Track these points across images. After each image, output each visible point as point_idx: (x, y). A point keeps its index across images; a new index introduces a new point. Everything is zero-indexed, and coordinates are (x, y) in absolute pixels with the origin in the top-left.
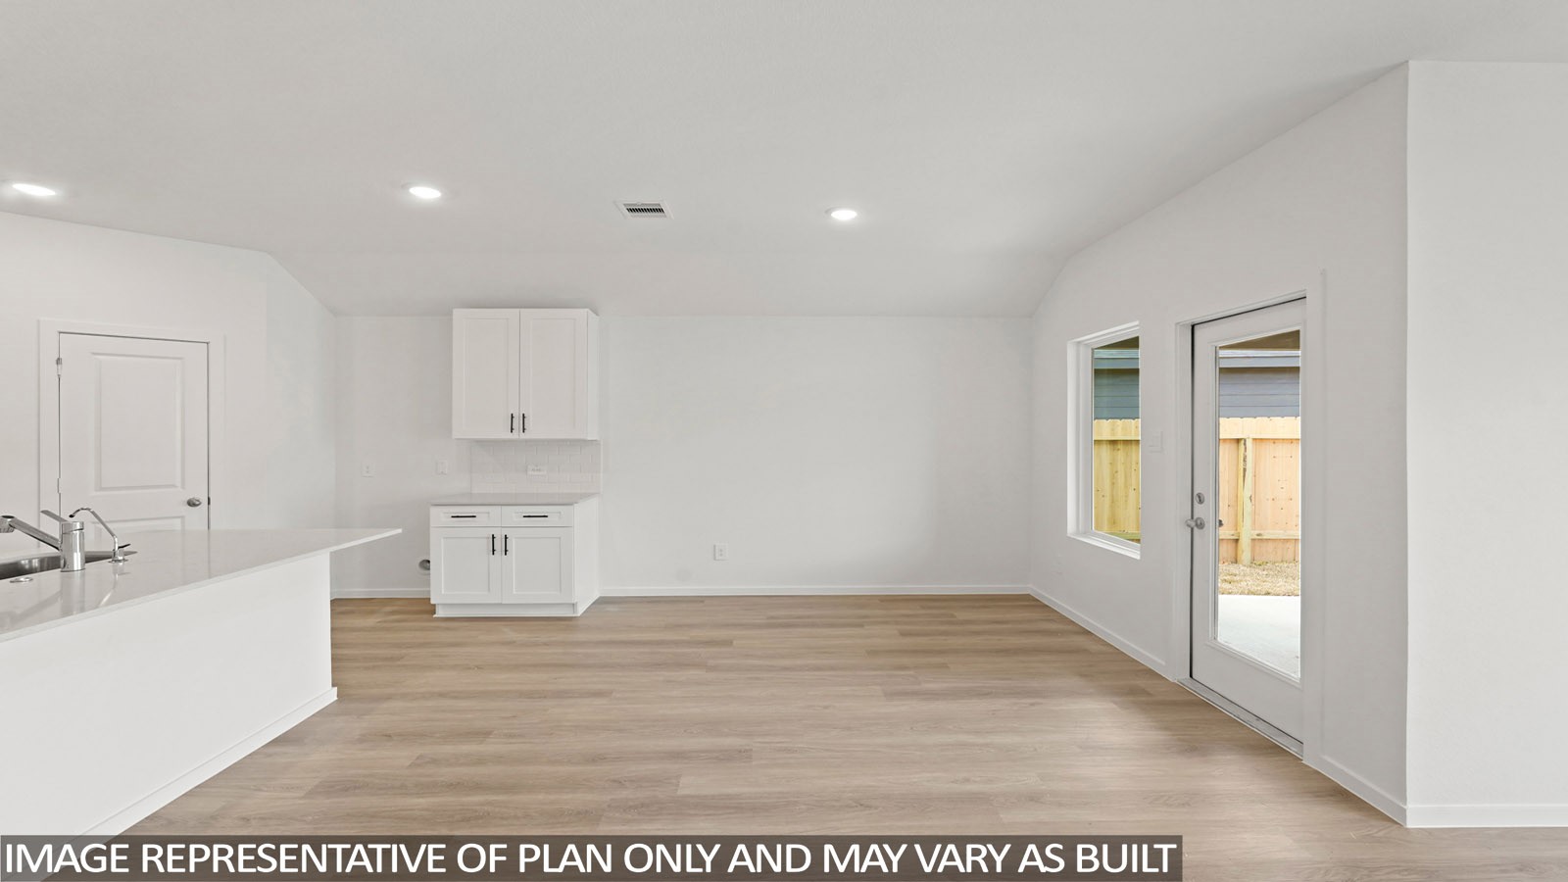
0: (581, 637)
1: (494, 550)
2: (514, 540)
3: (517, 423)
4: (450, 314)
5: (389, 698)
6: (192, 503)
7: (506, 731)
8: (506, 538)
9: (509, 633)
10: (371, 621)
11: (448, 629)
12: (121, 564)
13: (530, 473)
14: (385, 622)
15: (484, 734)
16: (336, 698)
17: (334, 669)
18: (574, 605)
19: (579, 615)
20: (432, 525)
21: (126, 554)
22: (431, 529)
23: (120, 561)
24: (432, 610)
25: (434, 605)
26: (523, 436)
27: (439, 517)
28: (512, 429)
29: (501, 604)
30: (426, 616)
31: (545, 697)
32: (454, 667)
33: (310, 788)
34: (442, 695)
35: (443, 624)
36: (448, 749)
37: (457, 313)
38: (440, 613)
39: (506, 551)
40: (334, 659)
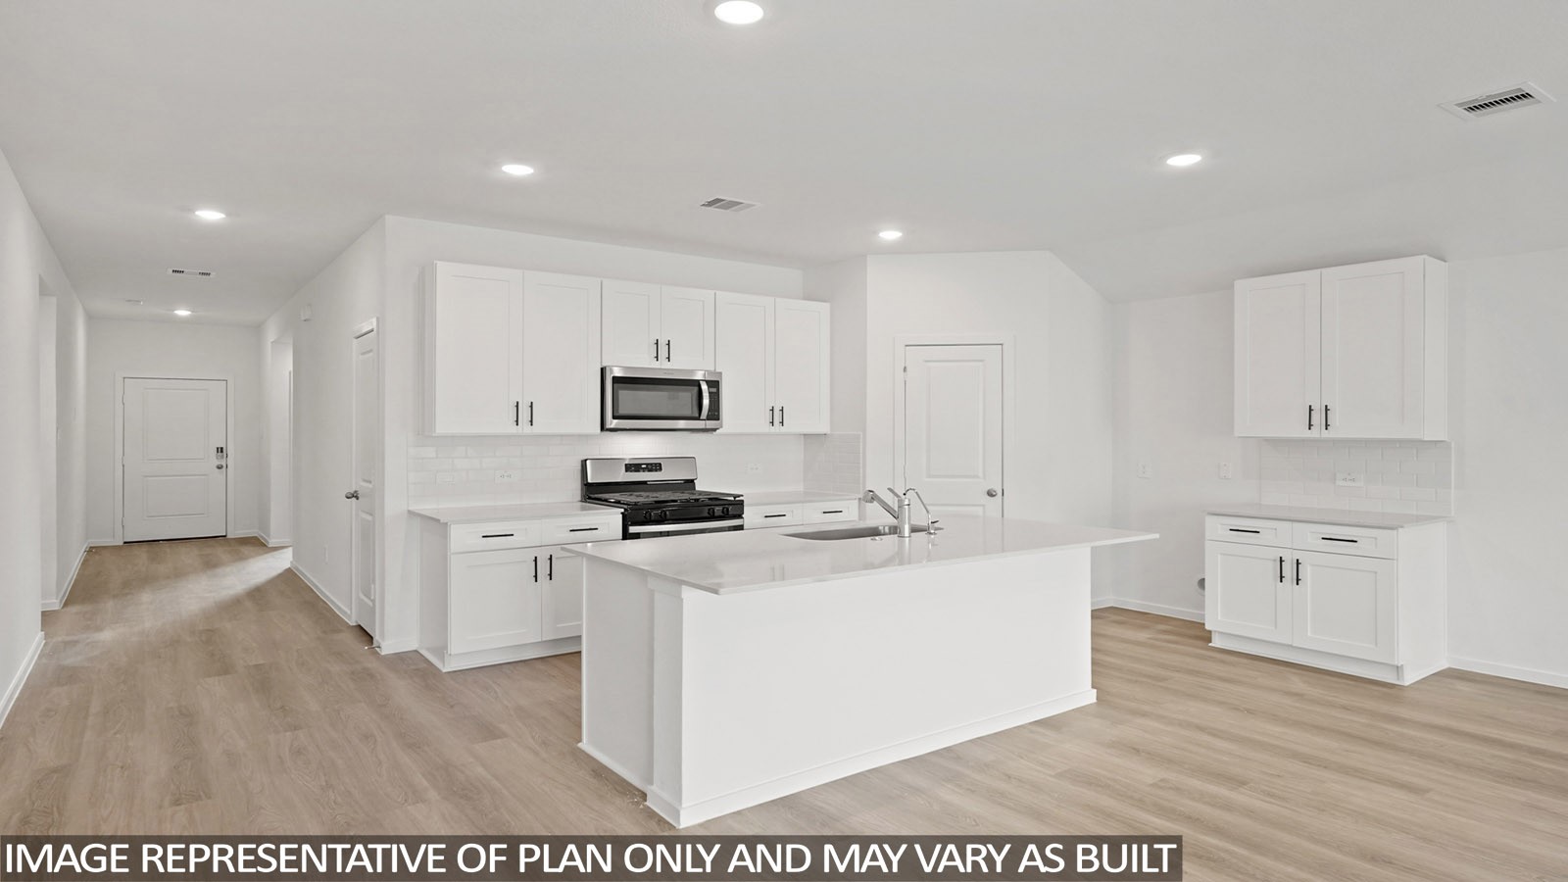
0: (1403, 712)
1: (1281, 577)
2: (1309, 568)
3: (1318, 418)
4: (1231, 287)
5: (1144, 715)
6: (991, 494)
7: (1266, 788)
8: (1298, 563)
9: (1297, 683)
10: (1143, 636)
11: (1223, 662)
12: (932, 536)
13: (1340, 483)
14: (1156, 639)
15: (1238, 782)
16: (1095, 701)
17: (1093, 672)
18: (1398, 669)
19: (1407, 684)
20: (1208, 535)
21: (937, 529)
22: (1208, 544)
23: (931, 534)
24: (1207, 637)
25: (1210, 632)
26: (1325, 434)
27: (1216, 528)
28: (1310, 425)
29: (1291, 646)
30: (1200, 643)
31: (1325, 767)
32: (1221, 703)
33: (1059, 771)
34: (1201, 729)
35: (1219, 656)
36: (1195, 783)
37: (1239, 285)
38: (1216, 642)
39: (1298, 580)
40: (1094, 663)
